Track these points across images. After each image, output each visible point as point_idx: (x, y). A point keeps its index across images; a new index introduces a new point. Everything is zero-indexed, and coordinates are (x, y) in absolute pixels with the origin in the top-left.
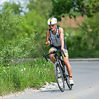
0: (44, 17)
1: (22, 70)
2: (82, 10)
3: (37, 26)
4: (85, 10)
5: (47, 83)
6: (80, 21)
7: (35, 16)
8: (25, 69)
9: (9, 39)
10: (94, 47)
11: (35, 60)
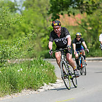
0: (41, 15)
1: (19, 71)
2: (81, 7)
3: (34, 25)
4: (84, 7)
5: (45, 84)
6: (79, 19)
7: (32, 15)
8: (21, 69)
9: (5, 38)
10: (94, 45)
11: (32, 60)
